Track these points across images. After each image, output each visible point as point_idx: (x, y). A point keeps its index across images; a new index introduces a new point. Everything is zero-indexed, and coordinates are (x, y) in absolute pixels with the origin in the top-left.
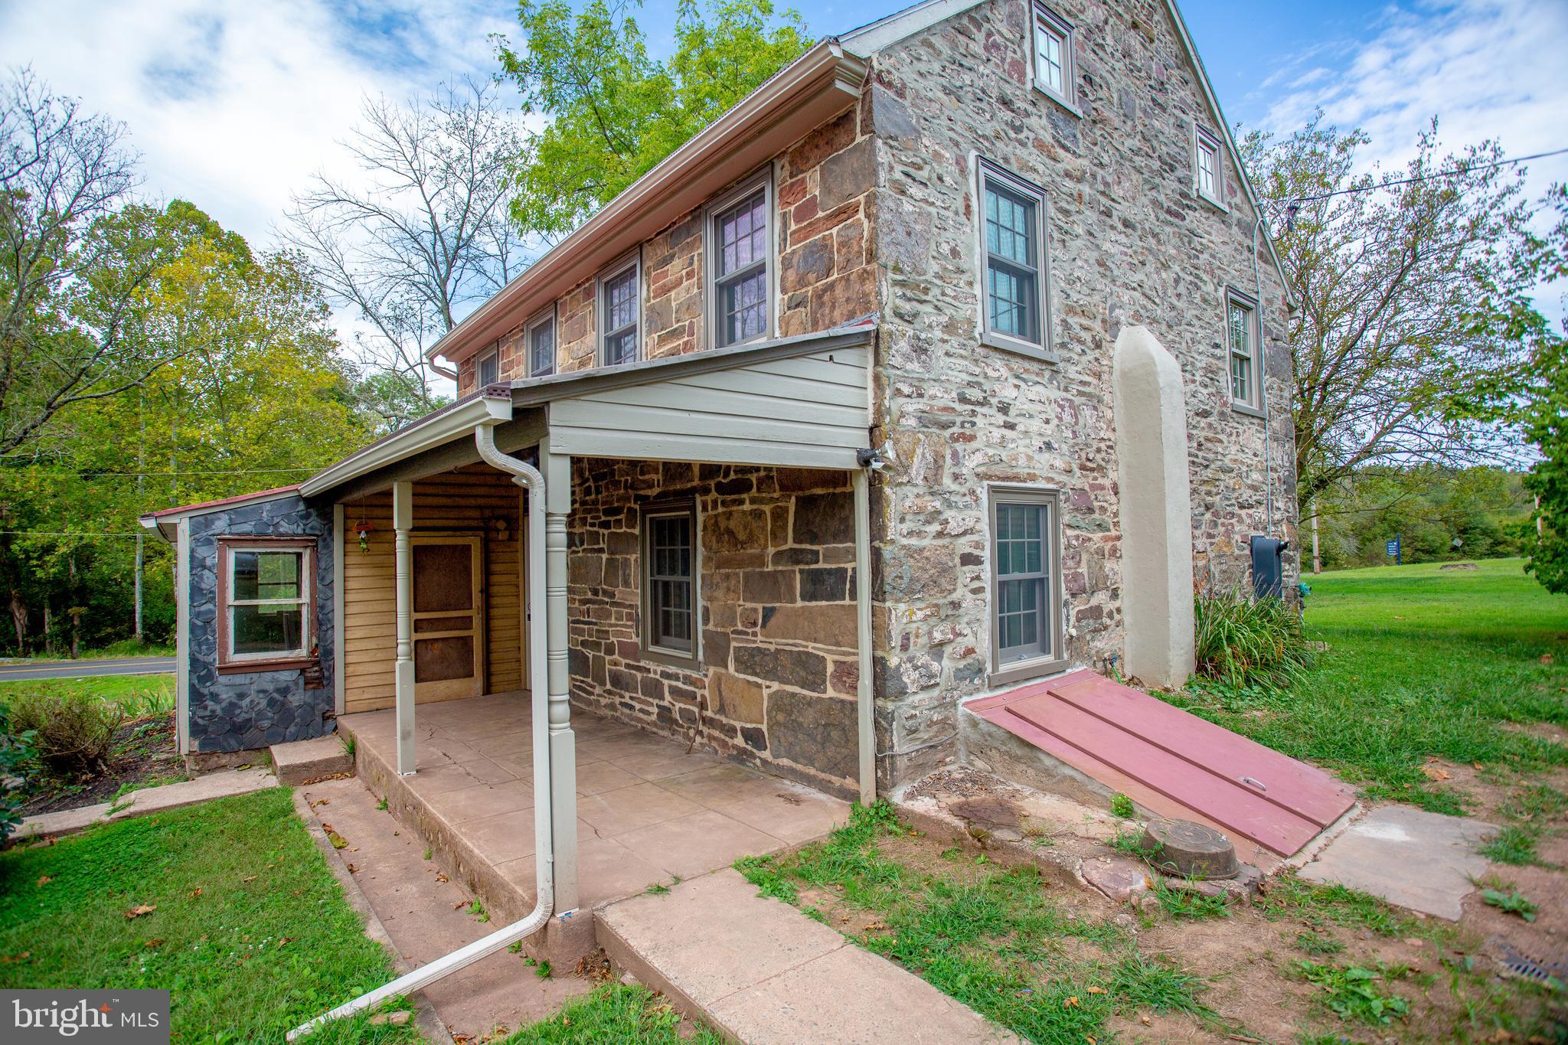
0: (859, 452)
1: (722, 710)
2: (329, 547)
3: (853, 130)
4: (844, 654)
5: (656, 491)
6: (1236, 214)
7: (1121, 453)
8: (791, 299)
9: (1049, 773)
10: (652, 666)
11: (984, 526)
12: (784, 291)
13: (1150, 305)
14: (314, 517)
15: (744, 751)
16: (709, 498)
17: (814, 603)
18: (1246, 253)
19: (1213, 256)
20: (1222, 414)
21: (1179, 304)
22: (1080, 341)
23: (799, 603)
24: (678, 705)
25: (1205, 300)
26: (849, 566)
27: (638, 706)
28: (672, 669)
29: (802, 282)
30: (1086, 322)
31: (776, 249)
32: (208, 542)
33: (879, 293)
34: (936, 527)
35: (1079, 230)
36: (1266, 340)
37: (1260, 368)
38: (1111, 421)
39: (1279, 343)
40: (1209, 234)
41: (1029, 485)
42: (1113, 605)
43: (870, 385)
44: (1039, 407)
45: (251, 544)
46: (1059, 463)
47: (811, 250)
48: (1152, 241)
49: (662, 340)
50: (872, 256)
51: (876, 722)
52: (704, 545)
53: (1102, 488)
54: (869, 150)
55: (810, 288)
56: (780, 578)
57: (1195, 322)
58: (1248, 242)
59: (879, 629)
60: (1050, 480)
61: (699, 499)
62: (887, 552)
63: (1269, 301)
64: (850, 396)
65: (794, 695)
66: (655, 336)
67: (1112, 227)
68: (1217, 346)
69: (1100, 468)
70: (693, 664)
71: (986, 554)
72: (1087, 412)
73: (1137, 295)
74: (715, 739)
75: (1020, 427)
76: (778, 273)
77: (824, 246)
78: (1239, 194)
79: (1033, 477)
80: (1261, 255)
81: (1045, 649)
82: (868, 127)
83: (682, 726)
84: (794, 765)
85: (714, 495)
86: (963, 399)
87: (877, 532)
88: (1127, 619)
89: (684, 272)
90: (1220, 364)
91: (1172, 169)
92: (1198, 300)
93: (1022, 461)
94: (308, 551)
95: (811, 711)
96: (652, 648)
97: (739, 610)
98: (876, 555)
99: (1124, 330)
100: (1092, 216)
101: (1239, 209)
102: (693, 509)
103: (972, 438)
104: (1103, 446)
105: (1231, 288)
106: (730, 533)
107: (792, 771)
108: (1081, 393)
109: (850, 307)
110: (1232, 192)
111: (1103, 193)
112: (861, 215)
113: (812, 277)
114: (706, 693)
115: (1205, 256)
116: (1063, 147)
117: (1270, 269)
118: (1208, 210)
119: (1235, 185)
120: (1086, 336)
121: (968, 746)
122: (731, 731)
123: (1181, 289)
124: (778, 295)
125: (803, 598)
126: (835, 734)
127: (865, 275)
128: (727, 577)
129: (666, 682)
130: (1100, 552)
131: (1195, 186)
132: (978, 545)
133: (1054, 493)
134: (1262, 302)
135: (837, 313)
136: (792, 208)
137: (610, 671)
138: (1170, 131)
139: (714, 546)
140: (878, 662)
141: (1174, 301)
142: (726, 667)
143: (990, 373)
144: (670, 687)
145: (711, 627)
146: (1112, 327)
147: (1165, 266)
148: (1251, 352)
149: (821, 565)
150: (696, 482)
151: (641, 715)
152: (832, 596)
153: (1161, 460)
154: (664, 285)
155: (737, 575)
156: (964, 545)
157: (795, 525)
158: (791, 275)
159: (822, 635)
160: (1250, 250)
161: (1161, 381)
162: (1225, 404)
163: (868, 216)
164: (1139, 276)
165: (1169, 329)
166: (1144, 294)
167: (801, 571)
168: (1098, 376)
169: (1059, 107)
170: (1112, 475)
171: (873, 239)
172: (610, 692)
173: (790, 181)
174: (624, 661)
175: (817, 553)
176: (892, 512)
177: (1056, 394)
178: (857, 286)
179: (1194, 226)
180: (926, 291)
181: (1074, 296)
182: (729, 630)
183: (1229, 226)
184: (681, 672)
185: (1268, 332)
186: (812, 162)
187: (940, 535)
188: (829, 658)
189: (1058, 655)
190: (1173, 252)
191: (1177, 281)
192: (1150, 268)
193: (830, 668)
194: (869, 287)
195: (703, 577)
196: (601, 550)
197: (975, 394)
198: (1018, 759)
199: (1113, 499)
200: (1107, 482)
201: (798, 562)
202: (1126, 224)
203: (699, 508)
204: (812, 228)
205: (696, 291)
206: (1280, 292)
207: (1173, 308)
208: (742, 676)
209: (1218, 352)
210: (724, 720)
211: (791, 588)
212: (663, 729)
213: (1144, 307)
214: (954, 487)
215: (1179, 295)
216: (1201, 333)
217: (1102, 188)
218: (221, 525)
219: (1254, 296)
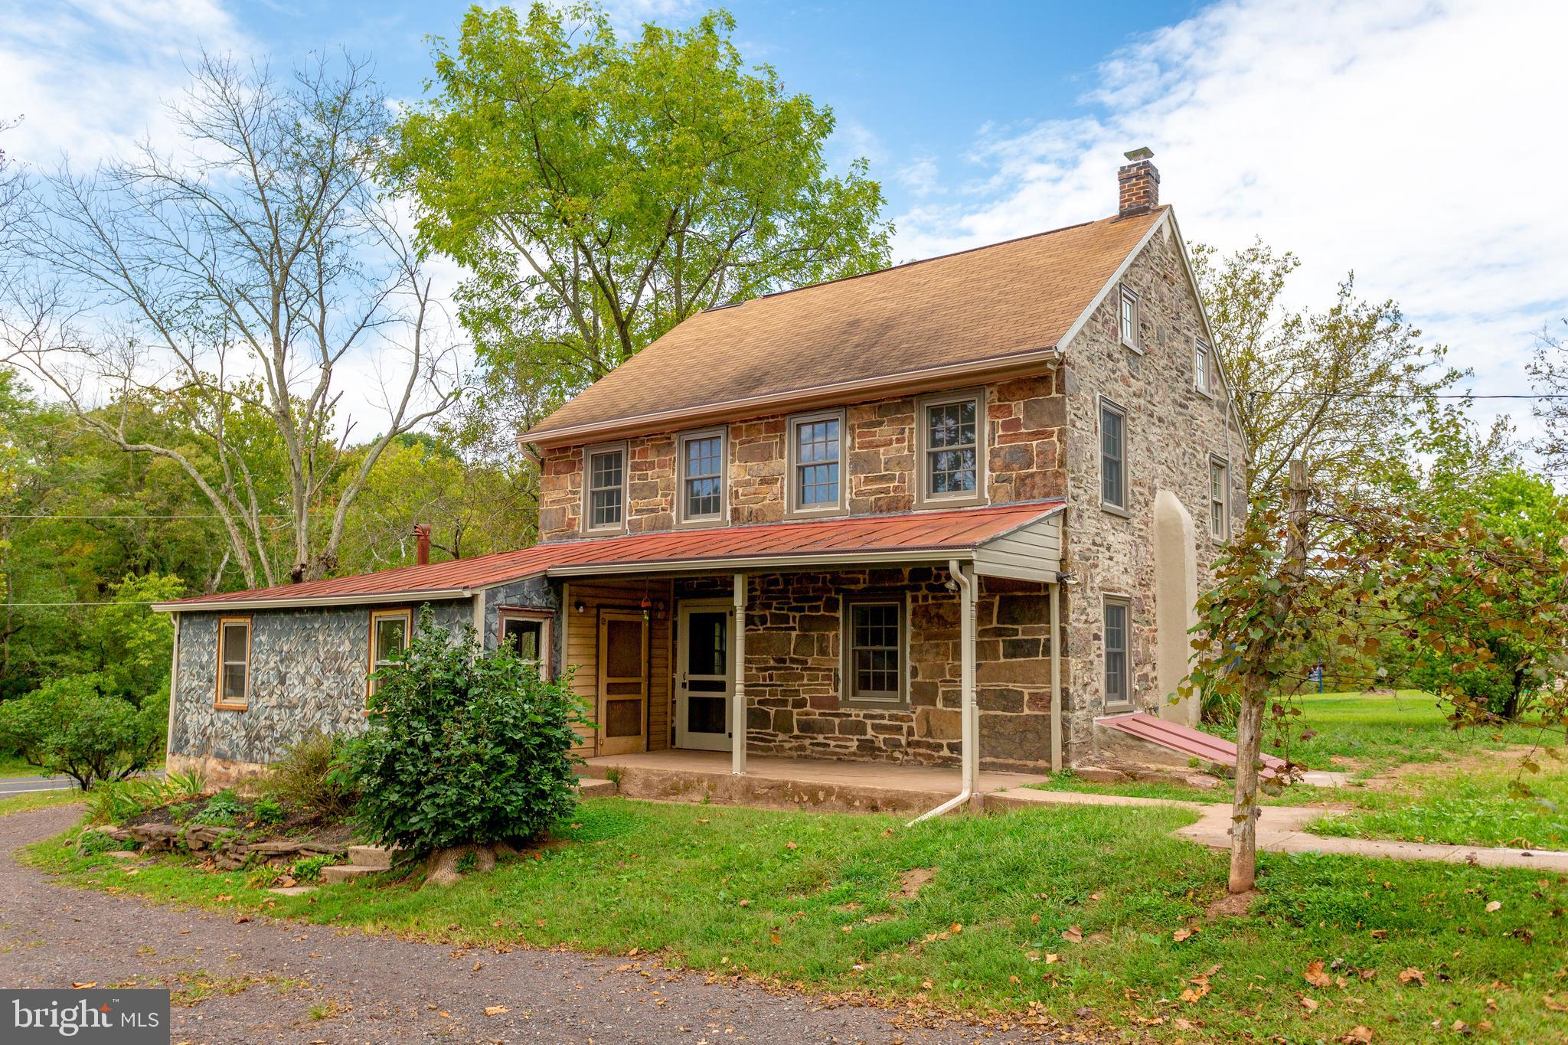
0: (1057, 574)
1: (929, 733)
2: (559, 619)
3: (1050, 388)
4: (1037, 688)
5: (861, 586)
6: (1216, 397)
7: (1158, 575)
8: (997, 476)
9: (1151, 752)
10: (853, 712)
11: (1102, 618)
12: (992, 470)
13: (1171, 474)
14: (552, 594)
15: (950, 759)
16: (920, 594)
17: (1014, 660)
18: (1221, 425)
19: (1203, 432)
20: (1207, 546)
21: (1185, 470)
22: (1140, 503)
23: (1002, 660)
24: (881, 737)
25: (1198, 465)
26: (1042, 638)
27: (832, 743)
28: (877, 712)
29: (1007, 467)
30: (1141, 490)
31: (986, 443)
32: (494, 611)
33: (1066, 486)
34: (1084, 617)
35: (1139, 430)
36: (1233, 490)
37: (1228, 510)
38: (1152, 554)
39: (1240, 491)
40: (1201, 416)
41: (1118, 594)
42: (1152, 675)
43: (1061, 536)
44: (1122, 546)
45: (516, 614)
46: (1130, 582)
47: (1013, 451)
48: (1172, 428)
49: (867, 481)
50: (1062, 464)
51: (1063, 725)
52: (914, 625)
53: (1148, 597)
54: (1061, 403)
55: (1014, 473)
56: (986, 645)
57: (1194, 482)
58: (1223, 417)
59: (1065, 672)
60: (1126, 591)
61: (909, 595)
62: (1069, 629)
63: (1235, 460)
64: (1051, 542)
65: (996, 716)
66: (862, 476)
67: (1154, 424)
68: (1204, 497)
69: (1148, 585)
70: (902, 705)
71: (1103, 634)
72: (1142, 548)
73: (1164, 467)
74: (920, 755)
75: (1115, 559)
76: (987, 458)
77: (1026, 450)
78: (1218, 382)
79: (1119, 590)
80: (1230, 425)
81: (1123, 697)
82: (1061, 389)
83: (886, 751)
84: (995, 760)
85: (925, 591)
86: (1094, 544)
87: (1064, 618)
88: (1161, 683)
89: (894, 437)
90: (1205, 510)
91: (1183, 373)
92: (1194, 466)
93: (1116, 580)
94: (548, 621)
95: (1011, 724)
96: (852, 699)
97: (947, 667)
98: (1063, 631)
99: (1159, 492)
100: (1144, 418)
101: (1218, 393)
102: (903, 602)
103: (1096, 566)
104: (1148, 570)
105: (1213, 455)
106: (939, 617)
107: (994, 764)
108: (1139, 536)
109: (1046, 490)
110: (1215, 381)
111: (1150, 402)
112: (1055, 438)
113: (1015, 466)
114: (914, 724)
115: (1199, 433)
116: (1133, 377)
117: (1235, 435)
118: (1201, 399)
119: (1216, 376)
120: (1141, 499)
121: (1099, 745)
122: (940, 747)
123: (1186, 460)
124: (987, 473)
125: (1005, 656)
126: (1030, 736)
127: (1057, 475)
128: (937, 645)
129: (869, 722)
130: (1147, 639)
131: (1195, 384)
132: (1099, 629)
133: (1129, 600)
134: (1231, 462)
135: (1036, 492)
136: (1000, 421)
137: (798, 721)
138: (1182, 346)
139: (925, 625)
140: (1065, 692)
141: (1182, 468)
142: (935, 705)
143: (1105, 528)
144: (873, 725)
145: (919, 679)
146: (1153, 491)
147: (1178, 445)
148: (1223, 500)
149: (1020, 637)
150: (906, 582)
151: (838, 750)
152: (1029, 655)
153: (1184, 581)
154: (872, 442)
155: (947, 644)
156: (1094, 629)
157: (999, 613)
158: (999, 462)
159: (1020, 679)
160: (1224, 422)
161: (1185, 531)
162: (1209, 539)
163: (1060, 441)
164: (1166, 454)
165: (1179, 487)
166: (1168, 466)
167: (1003, 641)
168: (1146, 524)
169: (1131, 351)
170: (1153, 589)
171: (1063, 454)
172: (797, 737)
173: (997, 403)
174: (817, 712)
175: (1017, 630)
176: (1071, 606)
177: (1129, 538)
178: (1052, 479)
179: (1193, 412)
180: (1081, 482)
181: (1137, 473)
182: (937, 680)
183: (1212, 408)
184: (886, 713)
185: (1234, 483)
186: (1017, 397)
187: (1086, 621)
188: (1026, 692)
189: (1131, 702)
190: (1182, 434)
191: (1184, 454)
192: (1171, 448)
193: (1026, 697)
194: (1060, 481)
195: (912, 647)
196: (794, 629)
197: (1098, 540)
198: (1132, 748)
199: (1153, 605)
200: (1149, 593)
201: (1000, 636)
202: (1160, 420)
203: (909, 600)
204: (1017, 437)
205: (906, 452)
206: (1241, 452)
207: (1182, 473)
208: (950, 709)
209: (1205, 502)
210: (931, 741)
211: (996, 651)
212: (863, 756)
213: (1168, 475)
214: (1091, 595)
215: (1185, 464)
216: (1197, 489)
217: (1149, 398)
218: (501, 598)
219: (1226, 458)
